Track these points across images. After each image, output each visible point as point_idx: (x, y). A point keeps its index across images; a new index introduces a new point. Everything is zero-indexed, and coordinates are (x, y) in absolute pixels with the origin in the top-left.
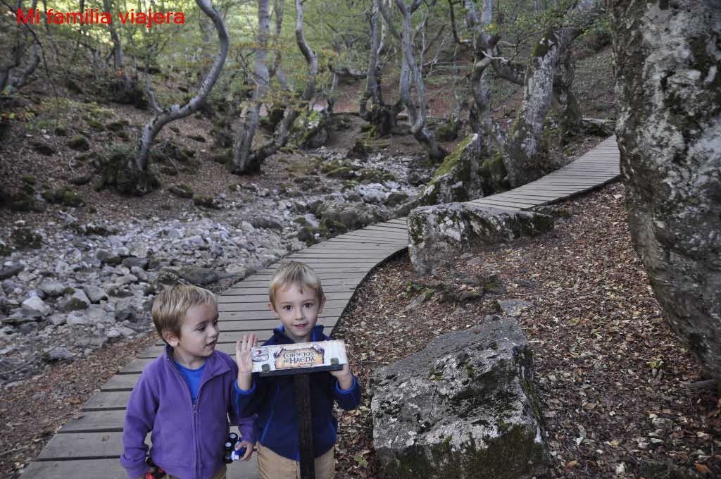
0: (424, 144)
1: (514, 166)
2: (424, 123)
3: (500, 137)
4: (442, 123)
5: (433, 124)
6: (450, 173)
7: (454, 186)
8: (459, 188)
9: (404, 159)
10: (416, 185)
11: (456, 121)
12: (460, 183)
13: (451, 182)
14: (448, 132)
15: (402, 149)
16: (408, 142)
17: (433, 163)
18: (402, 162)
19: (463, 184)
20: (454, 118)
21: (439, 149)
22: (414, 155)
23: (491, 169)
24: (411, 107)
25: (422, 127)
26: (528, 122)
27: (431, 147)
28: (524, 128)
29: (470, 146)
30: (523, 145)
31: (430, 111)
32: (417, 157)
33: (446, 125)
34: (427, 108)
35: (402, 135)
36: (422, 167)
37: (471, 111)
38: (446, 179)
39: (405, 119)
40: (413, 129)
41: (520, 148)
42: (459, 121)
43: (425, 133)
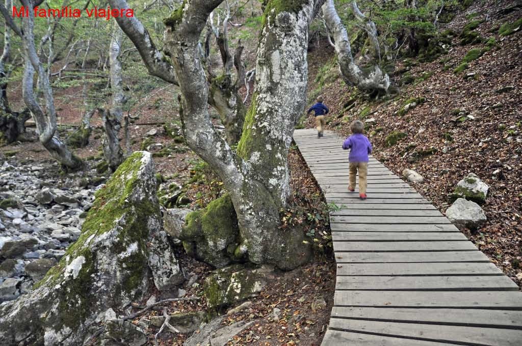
0: (55, 154)
1: (262, 223)
2: (54, 132)
3: (232, 167)
4: (72, 129)
5: (64, 131)
6: (113, 230)
7: (122, 255)
8: (133, 256)
9: (34, 168)
10: (49, 206)
11: (86, 127)
12: (134, 247)
13: (117, 248)
14: (79, 138)
15: (32, 157)
16: (37, 150)
17: (67, 172)
18: (32, 171)
19: (139, 246)
20: (85, 125)
21: (73, 157)
22: (46, 162)
23: (205, 228)
24: (38, 113)
25: (52, 136)
26: (276, 134)
27: (64, 156)
28: (269, 147)
29: (143, 174)
30: (273, 181)
31: (59, 118)
32: (49, 165)
33: (76, 132)
34: (57, 116)
35: (32, 141)
36: (54, 177)
37: (107, 118)
38: (107, 243)
39: (34, 126)
40: (42, 138)
41: (266, 187)
42: (90, 129)
43: (56, 142)
